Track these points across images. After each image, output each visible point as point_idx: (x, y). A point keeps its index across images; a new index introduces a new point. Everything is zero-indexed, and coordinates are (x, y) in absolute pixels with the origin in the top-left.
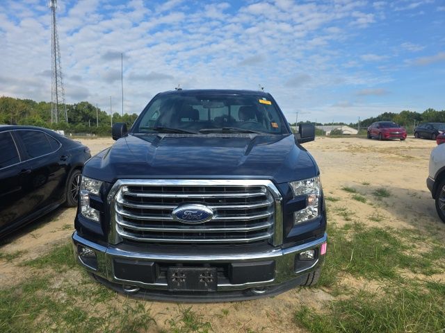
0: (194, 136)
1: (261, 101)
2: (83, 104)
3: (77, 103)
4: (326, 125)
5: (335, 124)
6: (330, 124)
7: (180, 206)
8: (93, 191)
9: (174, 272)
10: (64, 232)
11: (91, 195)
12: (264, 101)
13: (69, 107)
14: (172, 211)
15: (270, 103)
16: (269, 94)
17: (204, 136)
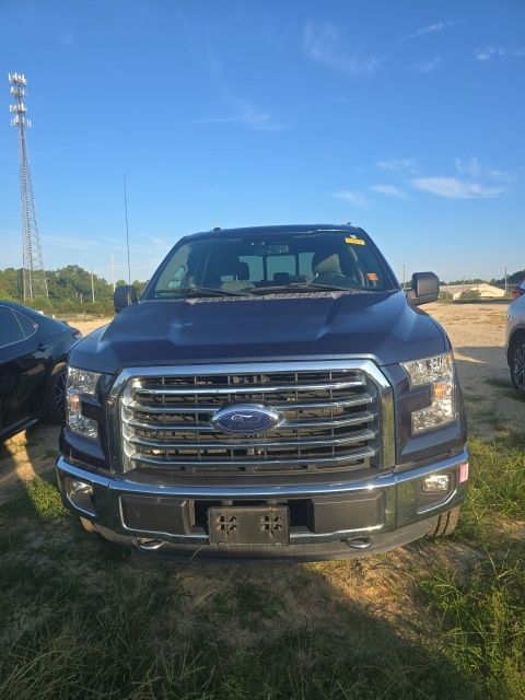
0: (242, 299)
1: (347, 240)
2: (70, 269)
3: (61, 268)
4: (452, 284)
5: (466, 282)
6: (459, 283)
7: (223, 407)
8: (85, 390)
9: (218, 514)
10: (46, 462)
11: (83, 396)
12: (352, 240)
13: (49, 274)
14: (212, 416)
15: (363, 243)
16: (360, 229)
17: (259, 298)
